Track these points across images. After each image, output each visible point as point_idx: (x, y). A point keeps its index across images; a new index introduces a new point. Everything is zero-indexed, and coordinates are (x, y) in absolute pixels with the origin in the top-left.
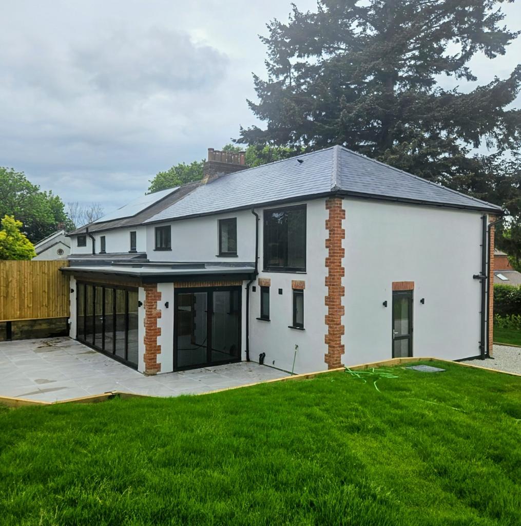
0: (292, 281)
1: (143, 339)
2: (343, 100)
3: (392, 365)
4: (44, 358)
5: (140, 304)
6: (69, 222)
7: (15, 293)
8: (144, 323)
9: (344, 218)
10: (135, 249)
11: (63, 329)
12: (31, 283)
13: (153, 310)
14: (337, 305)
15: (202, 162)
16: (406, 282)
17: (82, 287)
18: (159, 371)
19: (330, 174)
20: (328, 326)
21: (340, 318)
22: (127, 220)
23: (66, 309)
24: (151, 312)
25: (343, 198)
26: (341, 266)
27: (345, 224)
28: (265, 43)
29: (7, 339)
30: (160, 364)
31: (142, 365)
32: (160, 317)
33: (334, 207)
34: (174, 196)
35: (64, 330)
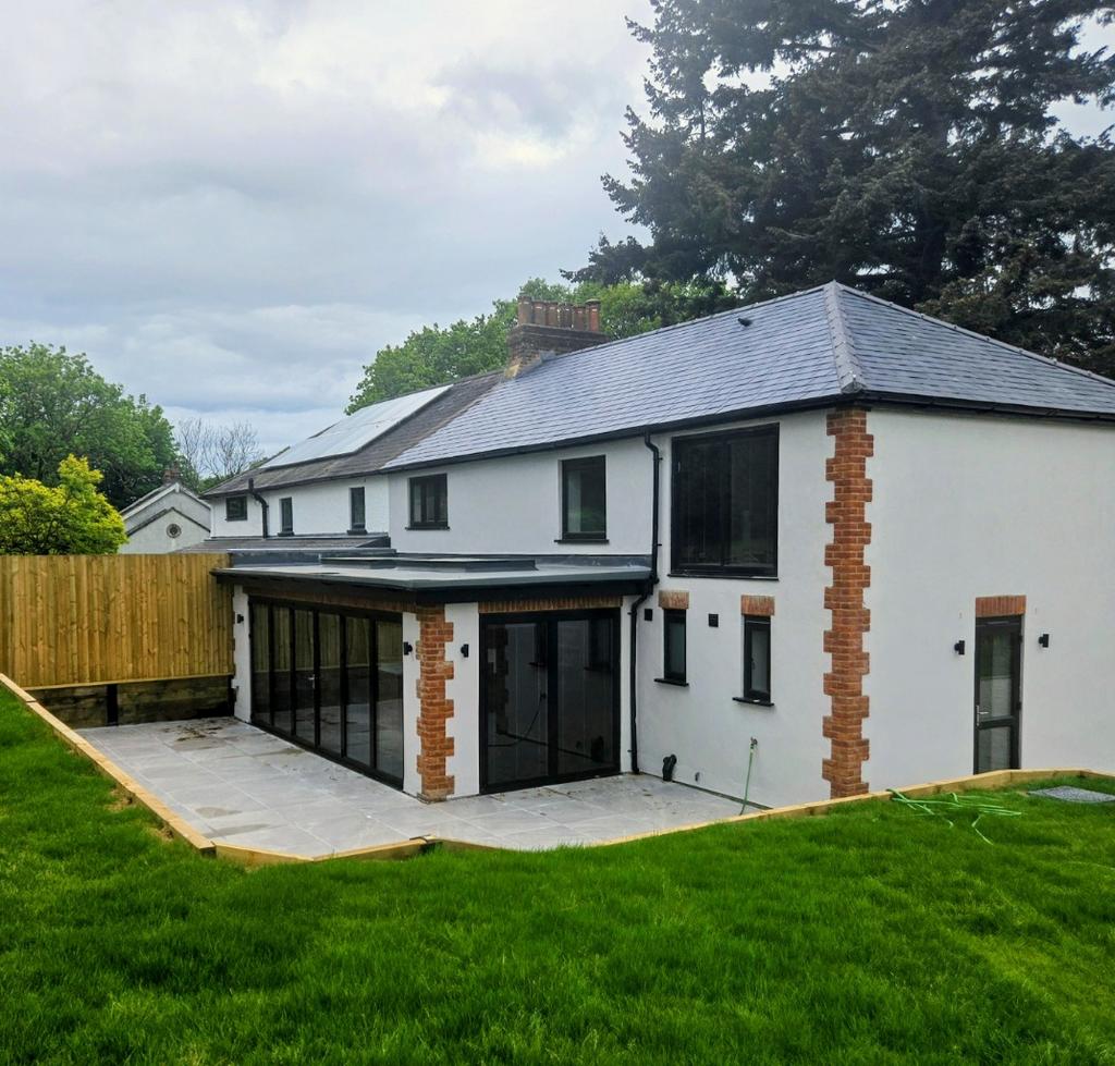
0: (743, 597)
1: (415, 724)
2: (836, 172)
3: (994, 786)
4: (200, 763)
5: (408, 649)
6: (183, 463)
7: (122, 625)
8: (418, 689)
9: (871, 455)
10: (364, 526)
11: (222, 700)
12: (155, 602)
13: (437, 662)
14: (854, 651)
15: (475, 322)
16: (1007, 598)
17: (263, 612)
18: (451, 792)
19: (830, 353)
20: (830, 698)
21: (860, 680)
22: (342, 462)
23: (225, 658)
24: (433, 665)
25: (869, 410)
26: (862, 562)
27: (873, 468)
28: (640, 40)
29: (109, 721)
30: (453, 777)
31: (413, 779)
32: (452, 677)
33: (850, 429)
34: (443, 406)
35: (224, 703)
